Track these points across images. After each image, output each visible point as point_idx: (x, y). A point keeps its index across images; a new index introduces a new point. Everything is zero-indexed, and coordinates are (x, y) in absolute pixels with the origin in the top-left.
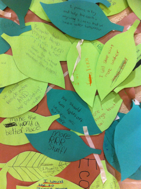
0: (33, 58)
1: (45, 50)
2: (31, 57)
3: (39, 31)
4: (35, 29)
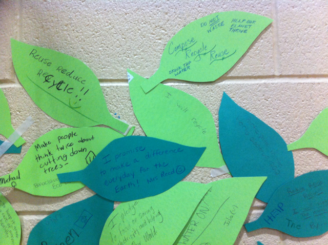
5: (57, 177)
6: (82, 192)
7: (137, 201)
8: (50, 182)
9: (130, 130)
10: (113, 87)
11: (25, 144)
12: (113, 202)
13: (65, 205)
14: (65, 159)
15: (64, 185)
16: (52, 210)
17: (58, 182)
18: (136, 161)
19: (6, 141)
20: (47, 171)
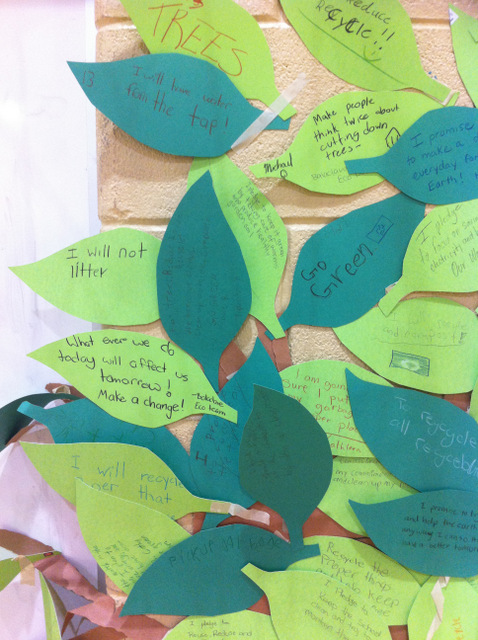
0: (321, 622)
1: (353, 603)
2: (316, 619)
3: (339, 558)
4: (329, 554)
5: (344, 166)
6: (379, 189)
7: (460, 204)
8: (335, 172)
9: (452, 97)
10: (428, 31)
11: (296, 115)
12: (424, 204)
13: (353, 208)
14: (356, 138)
15: (354, 177)
16: (335, 216)
17: (345, 173)
18: (459, 144)
19: (267, 110)
20: (331, 156)
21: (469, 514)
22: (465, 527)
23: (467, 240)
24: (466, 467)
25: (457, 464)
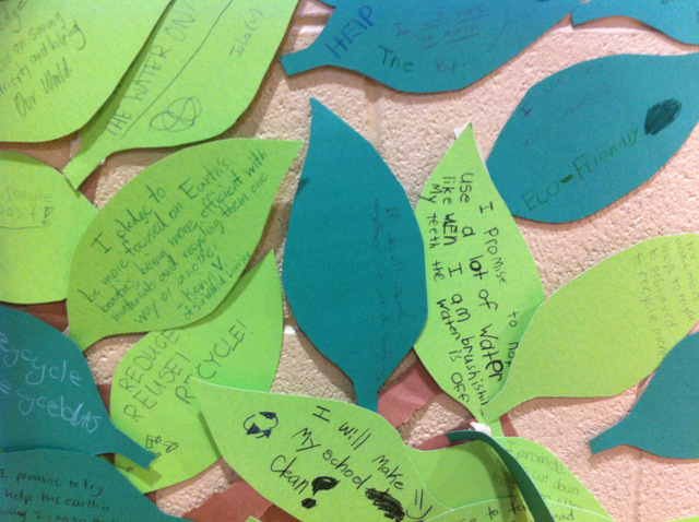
21: (81, 485)
22: (77, 504)
23: (37, 57)
24: (68, 415)
25: (52, 411)
